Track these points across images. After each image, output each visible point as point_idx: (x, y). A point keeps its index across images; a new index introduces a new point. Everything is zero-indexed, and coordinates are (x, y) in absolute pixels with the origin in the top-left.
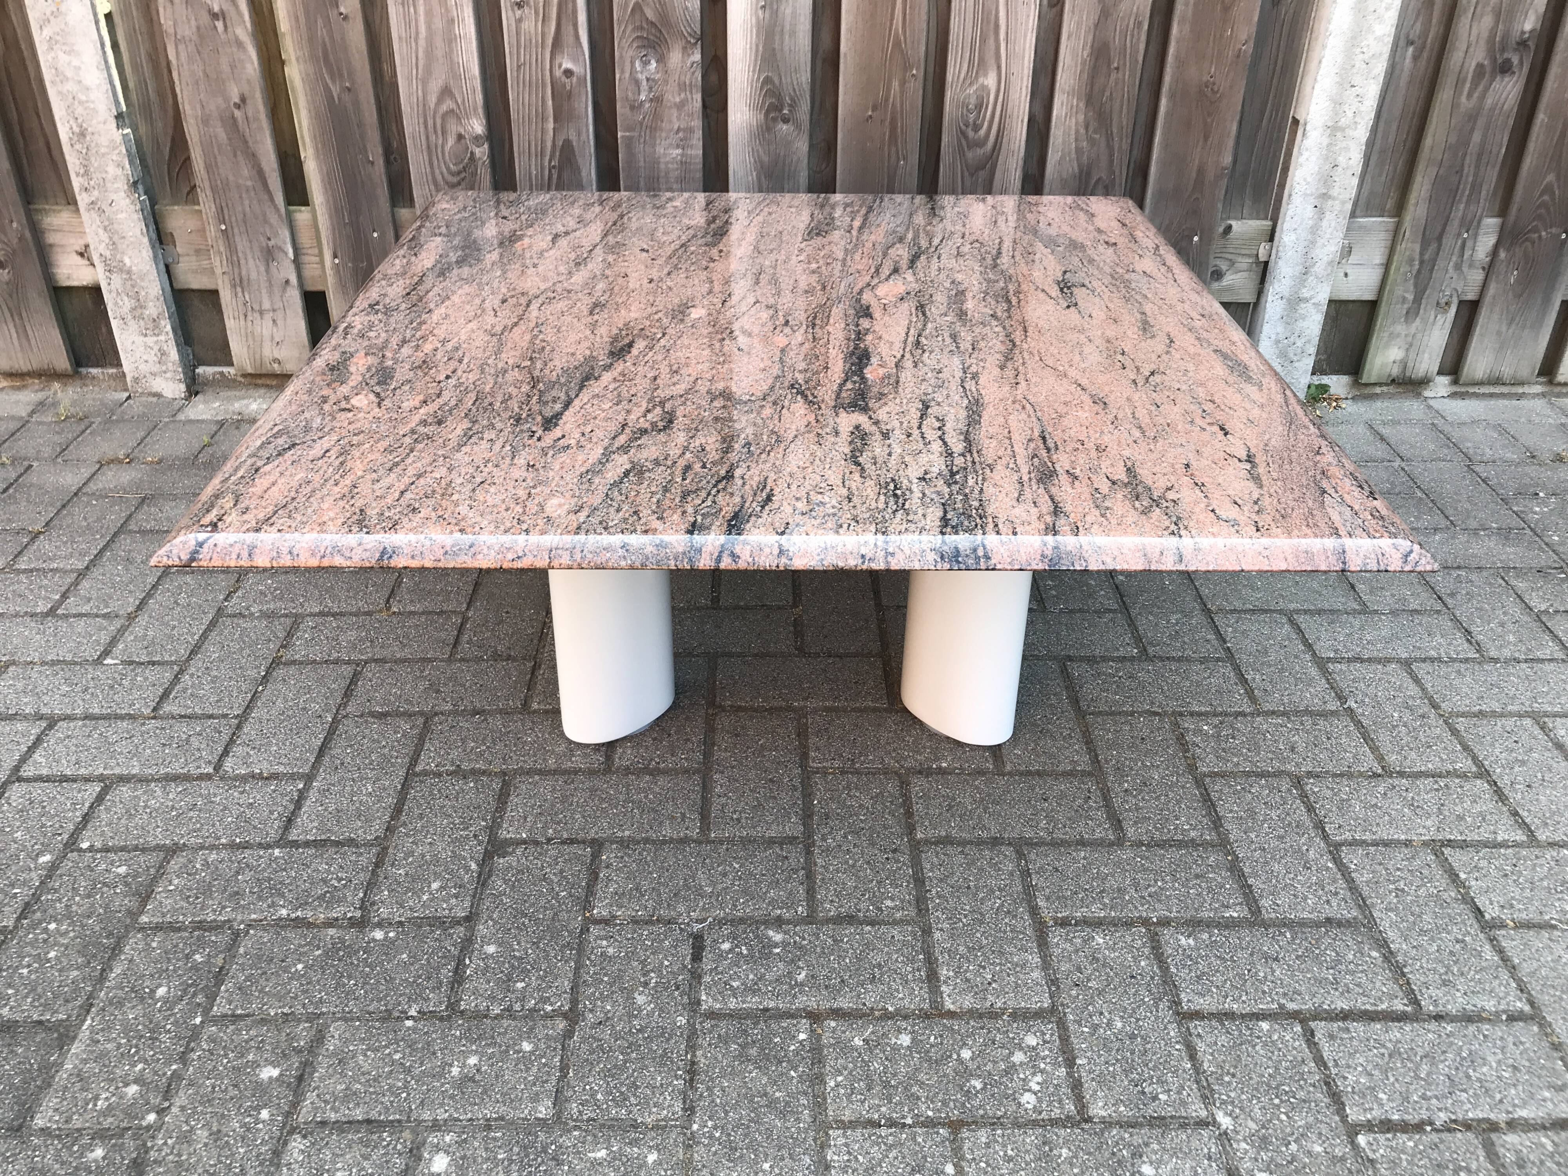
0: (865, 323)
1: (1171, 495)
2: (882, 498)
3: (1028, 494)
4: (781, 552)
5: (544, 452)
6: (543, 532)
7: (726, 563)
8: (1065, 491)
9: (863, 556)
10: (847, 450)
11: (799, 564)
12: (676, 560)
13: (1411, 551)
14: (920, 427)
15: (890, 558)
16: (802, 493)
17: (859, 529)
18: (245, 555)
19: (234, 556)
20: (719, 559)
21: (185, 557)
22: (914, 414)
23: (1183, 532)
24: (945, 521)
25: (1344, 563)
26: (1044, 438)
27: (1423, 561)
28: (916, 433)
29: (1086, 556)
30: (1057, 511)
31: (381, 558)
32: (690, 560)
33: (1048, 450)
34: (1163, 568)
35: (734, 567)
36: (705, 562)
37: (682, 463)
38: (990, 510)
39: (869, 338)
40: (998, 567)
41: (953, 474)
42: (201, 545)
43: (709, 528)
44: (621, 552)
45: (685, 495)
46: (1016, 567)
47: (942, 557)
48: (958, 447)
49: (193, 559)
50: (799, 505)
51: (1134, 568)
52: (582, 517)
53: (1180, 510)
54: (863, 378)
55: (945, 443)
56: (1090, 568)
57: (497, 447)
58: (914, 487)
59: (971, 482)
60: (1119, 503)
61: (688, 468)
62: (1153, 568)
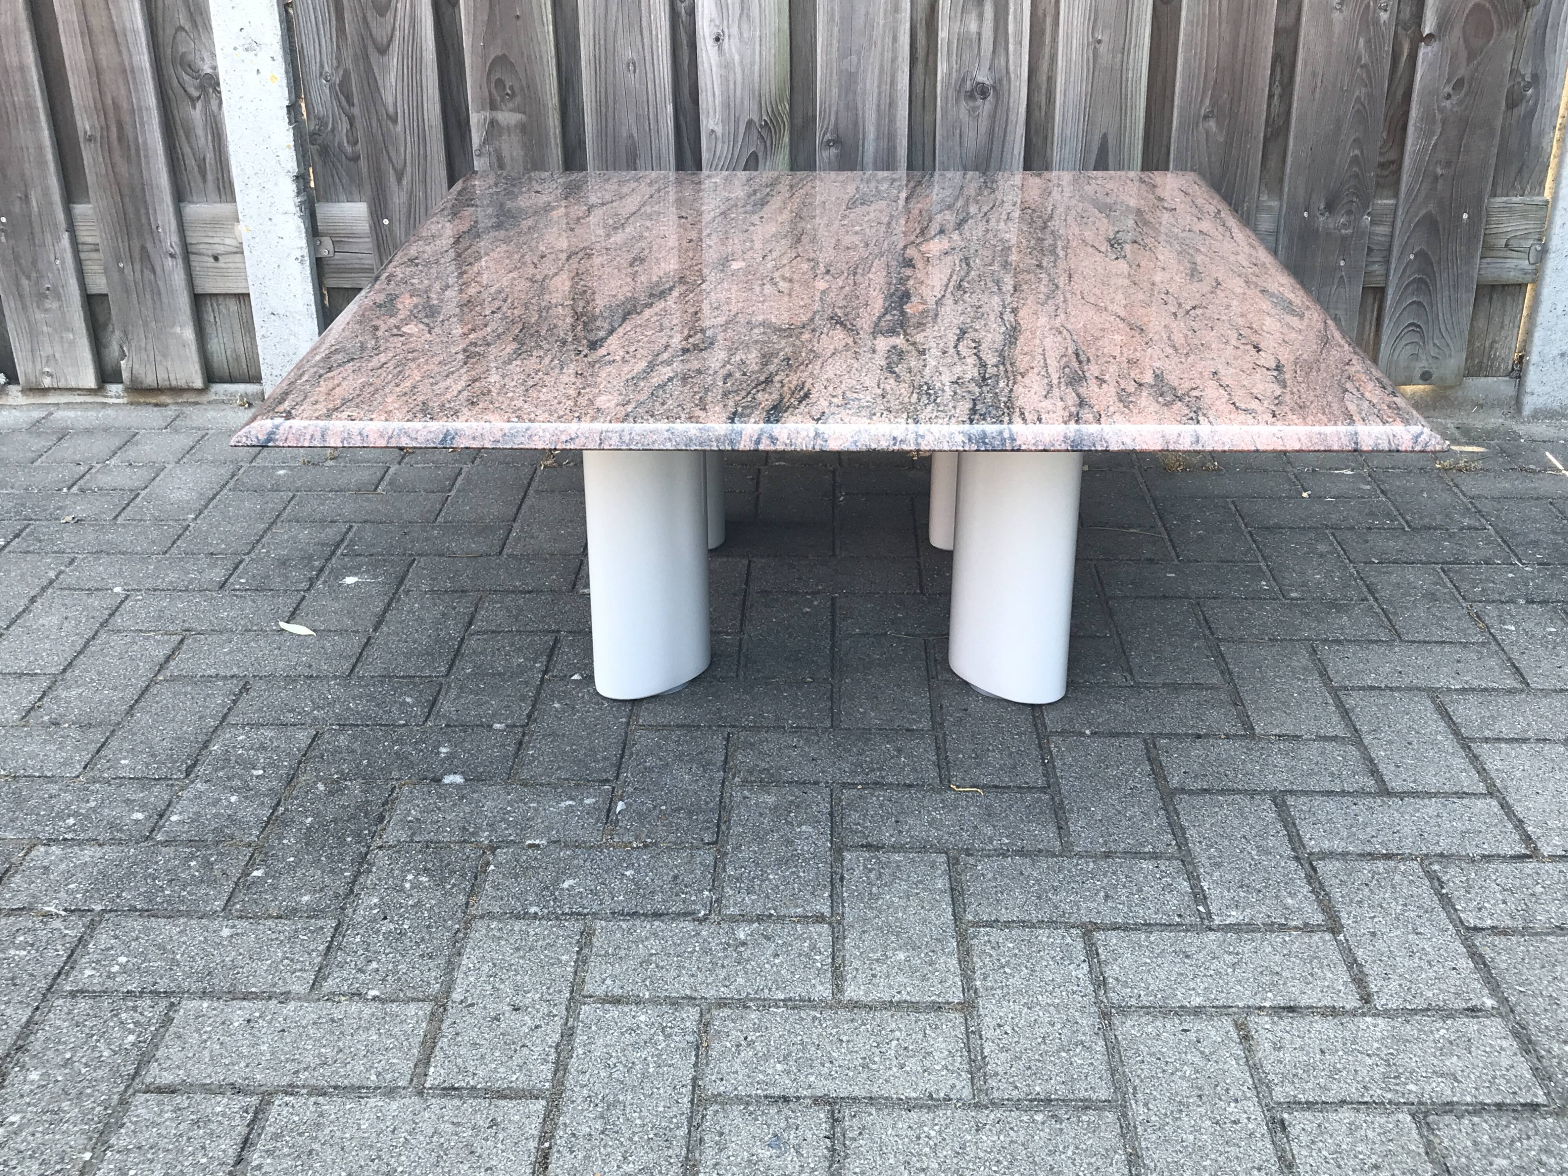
0: (908, 272)
1: (1194, 393)
2: (915, 396)
3: (1056, 392)
4: (817, 434)
5: (592, 365)
6: (594, 419)
7: (765, 445)
8: (1090, 390)
9: (895, 438)
10: (884, 363)
11: (834, 445)
12: (718, 440)
13: (1422, 433)
14: (956, 347)
15: (920, 440)
16: (839, 392)
17: (891, 416)
18: (318, 435)
19: (308, 437)
20: (758, 442)
21: (262, 437)
22: (952, 338)
23: (1201, 418)
24: (973, 411)
25: (1356, 443)
26: (1077, 355)
27: (1433, 442)
28: (952, 351)
29: (1107, 437)
30: (1082, 403)
31: (444, 440)
32: (731, 442)
33: (1080, 362)
34: (1181, 448)
35: (772, 448)
36: (745, 445)
37: (724, 372)
38: (1018, 403)
39: (911, 282)
40: (1023, 447)
41: (984, 379)
42: (277, 427)
43: (749, 416)
44: (666, 435)
45: (726, 394)
46: (1040, 448)
47: (970, 440)
48: (991, 359)
49: (269, 440)
50: (835, 400)
51: (1152, 448)
52: (629, 408)
53: (1201, 404)
54: (903, 313)
55: (980, 359)
56: (1111, 448)
57: (547, 360)
58: (947, 388)
59: (1002, 384)
60: (1145, 399)
61: (730, 375)
62: (1171, 448)
